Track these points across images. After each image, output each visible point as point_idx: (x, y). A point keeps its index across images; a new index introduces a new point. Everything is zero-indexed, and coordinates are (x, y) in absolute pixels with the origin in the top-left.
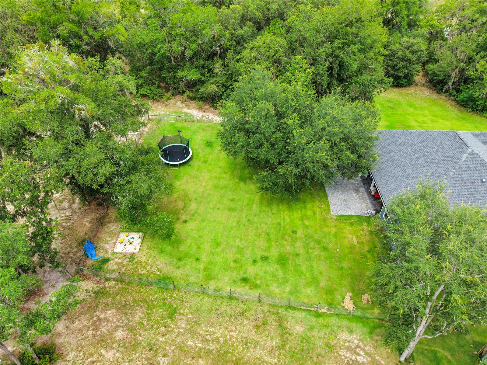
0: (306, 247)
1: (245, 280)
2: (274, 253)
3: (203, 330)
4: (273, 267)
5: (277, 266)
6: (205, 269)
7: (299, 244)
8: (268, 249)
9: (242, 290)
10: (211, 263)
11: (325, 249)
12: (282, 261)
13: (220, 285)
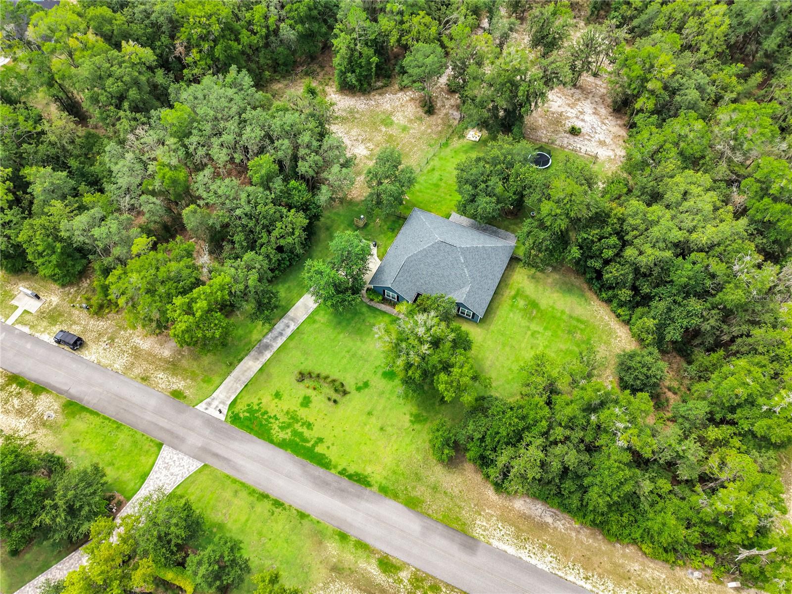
0: (439, 196)
1: (434, 169)
2: (443, 184)
3: (419, 153)
4: (435, 180)
5: (435, 182)
6: (445, 159)
7: (443, 195)
8: (446, 183)
9: (429, 167)
10: (449, 161)
11: (435, 202)
12: (437, 186)
13: (435, 162)
